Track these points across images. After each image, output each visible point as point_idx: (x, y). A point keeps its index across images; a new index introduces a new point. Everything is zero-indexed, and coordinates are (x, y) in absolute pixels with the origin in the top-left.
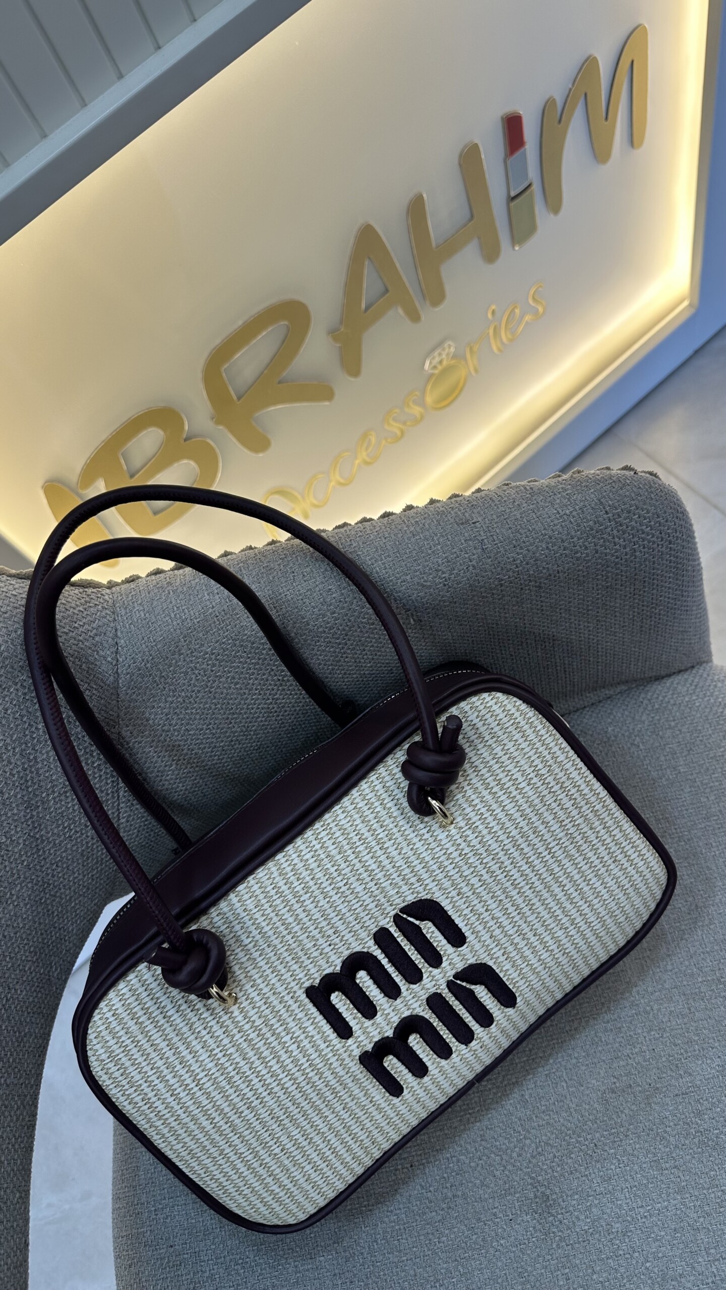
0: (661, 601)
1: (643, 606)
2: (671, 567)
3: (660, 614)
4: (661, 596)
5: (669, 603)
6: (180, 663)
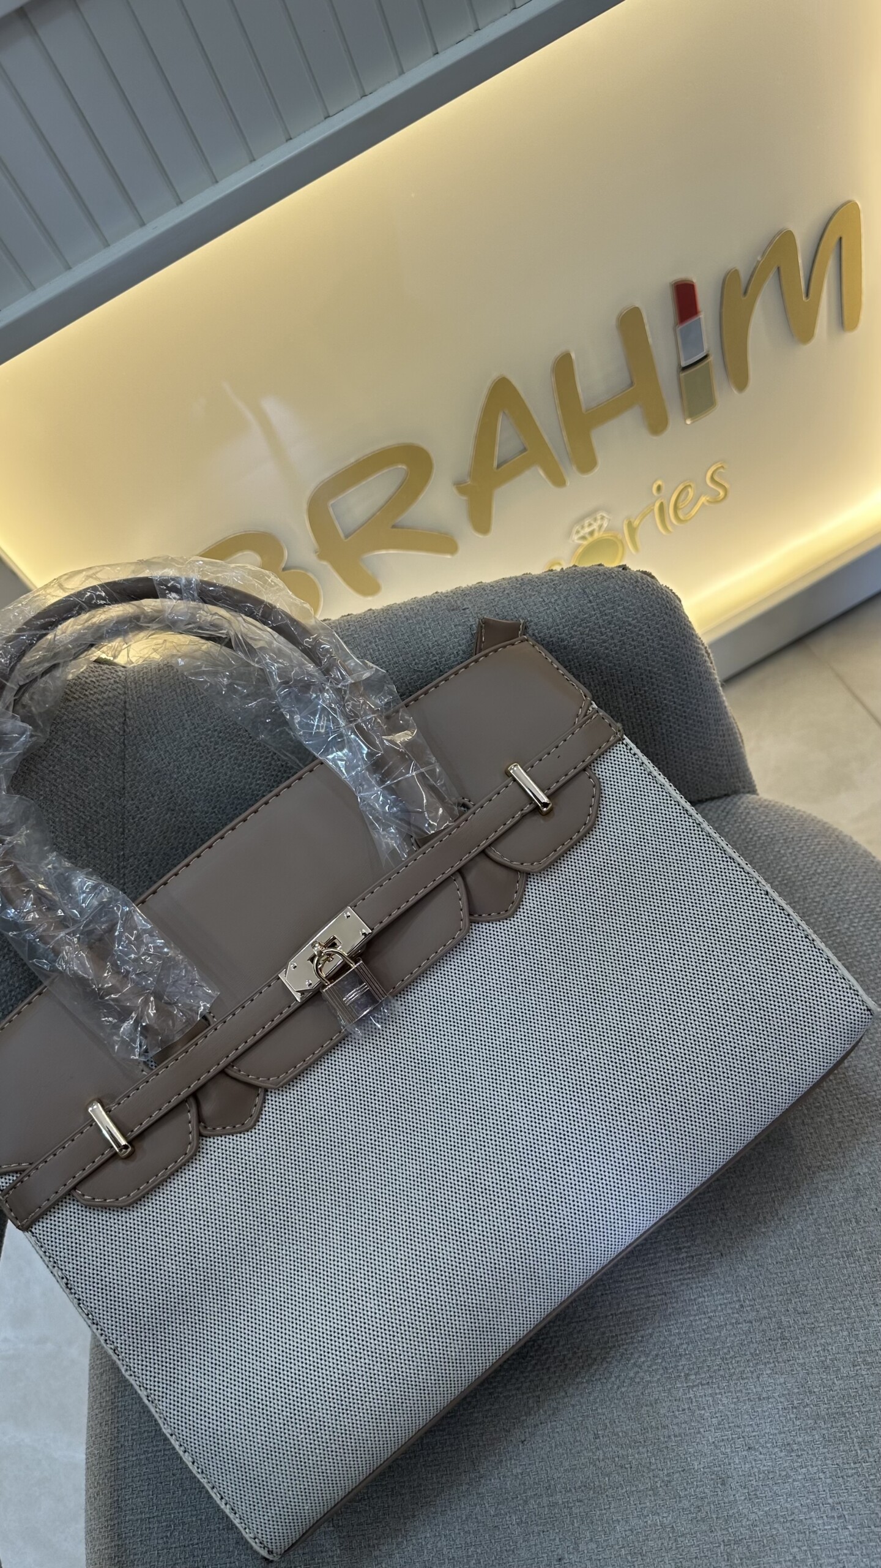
0: (666, 705)
1: (648, 709)
2: (668, 666)
3: (669, 721)
4: (665, 699)
5: (676, 709)
6: (184, 738)
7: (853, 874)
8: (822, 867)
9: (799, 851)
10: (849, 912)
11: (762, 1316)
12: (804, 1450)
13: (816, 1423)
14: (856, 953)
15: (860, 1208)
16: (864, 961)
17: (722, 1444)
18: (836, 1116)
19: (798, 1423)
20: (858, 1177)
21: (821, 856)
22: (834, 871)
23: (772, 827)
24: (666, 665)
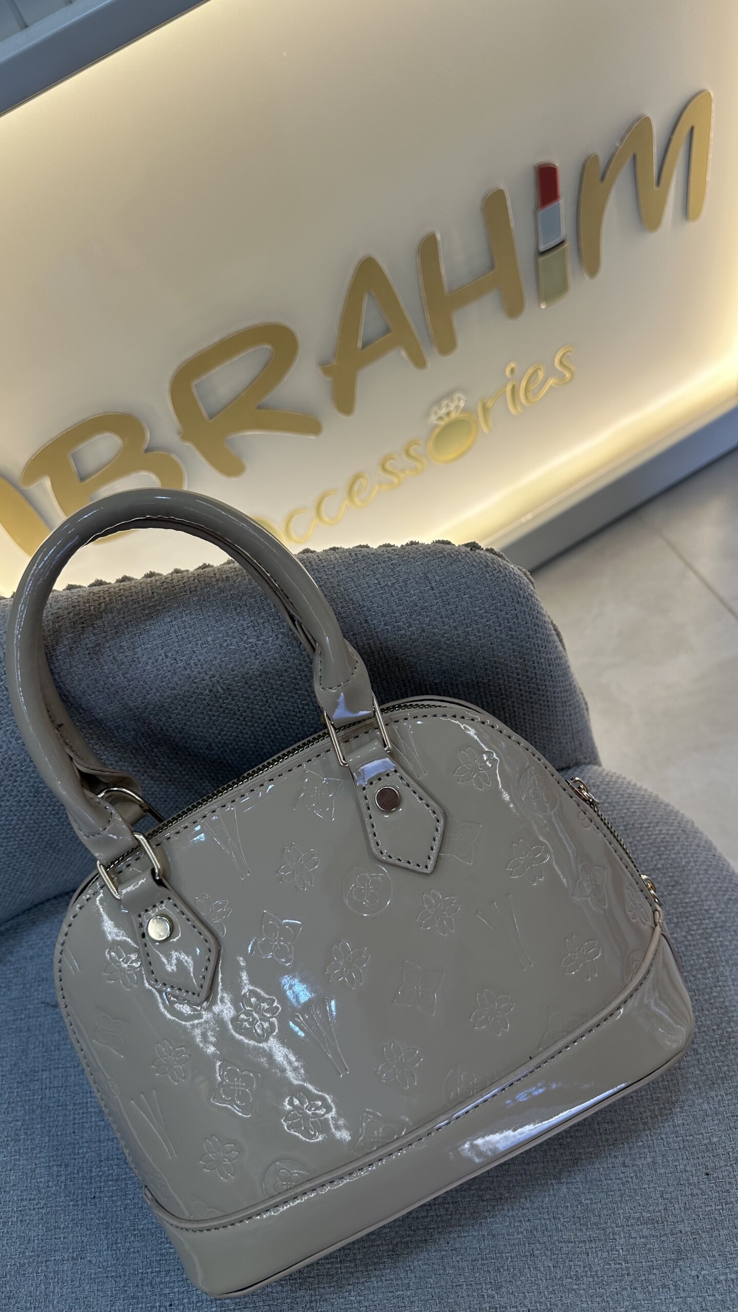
7: (694, 871)
8: (662, 861)
9: (638, 841)
10: (687, 918)
14: (692, 966)
15: (679, 1273)
16: (699, 976)
18: (659, 1160)
20: (679, 1235)
21: (663, 849)
22: (675, 868)
23: (612, 811)
24: (514, 656)
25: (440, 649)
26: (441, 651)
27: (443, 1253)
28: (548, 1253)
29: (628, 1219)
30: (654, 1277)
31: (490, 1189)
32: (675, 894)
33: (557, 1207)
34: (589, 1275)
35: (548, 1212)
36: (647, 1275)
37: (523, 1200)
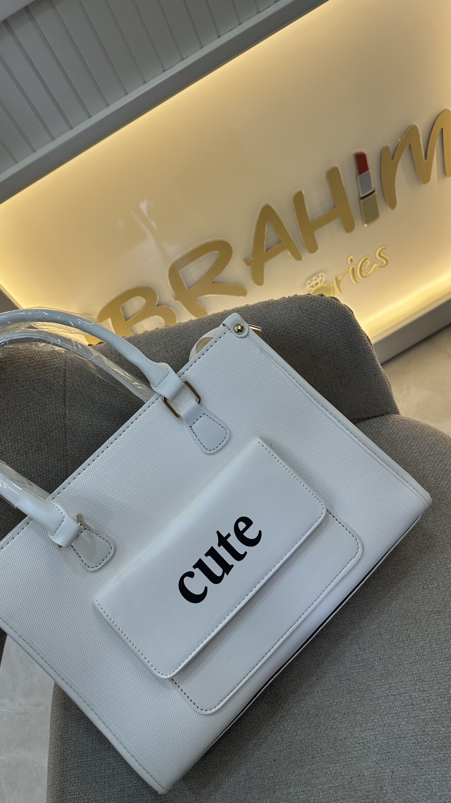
5: (352, 369)
6: (95, 388)
8: (433, 452)
9: (421, 444)
10: (447, 475)
11: (401, 692)
12: (424, 766)
13: (430, 751)
17: (380, 762)
18: (441, 584)
19: (421, 751)
21: (433, 446)
22: (439, 454)
23: (406, 431)
24: (345, 345)
25: (310, 342)
26: (311, 344)
27: (336, 638)
28: (388, 632)
29: (426, 612)
30: (441, 637)
31: (358, 606)
32: (440, 466)
33: (391, 611)
34: (409, 639)
35: (387, 614)
36: (437, 637)
37: (374, 610)
